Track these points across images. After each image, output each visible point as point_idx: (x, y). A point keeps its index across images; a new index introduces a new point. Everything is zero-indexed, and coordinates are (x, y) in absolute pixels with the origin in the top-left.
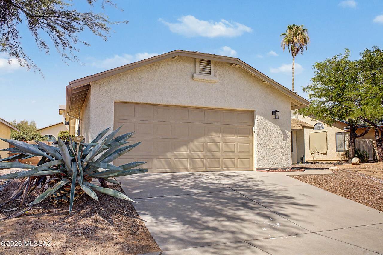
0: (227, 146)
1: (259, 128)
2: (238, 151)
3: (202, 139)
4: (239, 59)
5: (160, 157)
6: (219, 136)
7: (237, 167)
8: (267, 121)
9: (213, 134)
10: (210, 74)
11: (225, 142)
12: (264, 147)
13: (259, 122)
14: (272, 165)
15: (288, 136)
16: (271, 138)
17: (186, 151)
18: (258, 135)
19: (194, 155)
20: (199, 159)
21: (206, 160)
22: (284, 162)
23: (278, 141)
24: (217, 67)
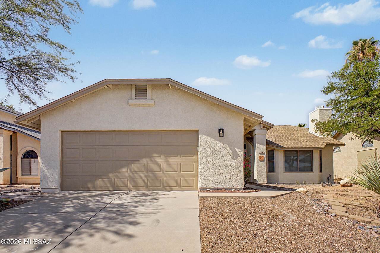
0: (170, 166)
1: (202, 147)
2: (181, 171)
3: (144, 161)
4: (171, 79)
5: (103, 177)
6: (160, 157)
7: (180, 186)
8: (213, 139)
9: (155, 155)
10: (147, 98)
11: (167, 162)
12: (207, 166)
13: (202, 141)
14: (217, 185)
15: (239, 154)
16: (217, 158)
17: (127, 172)
18: (201, 155)
19: (135, 175)
20: (140, 179)
21: (147, 179)
22: (233, 182)
23: (226, 160)
24: (156, 90)
